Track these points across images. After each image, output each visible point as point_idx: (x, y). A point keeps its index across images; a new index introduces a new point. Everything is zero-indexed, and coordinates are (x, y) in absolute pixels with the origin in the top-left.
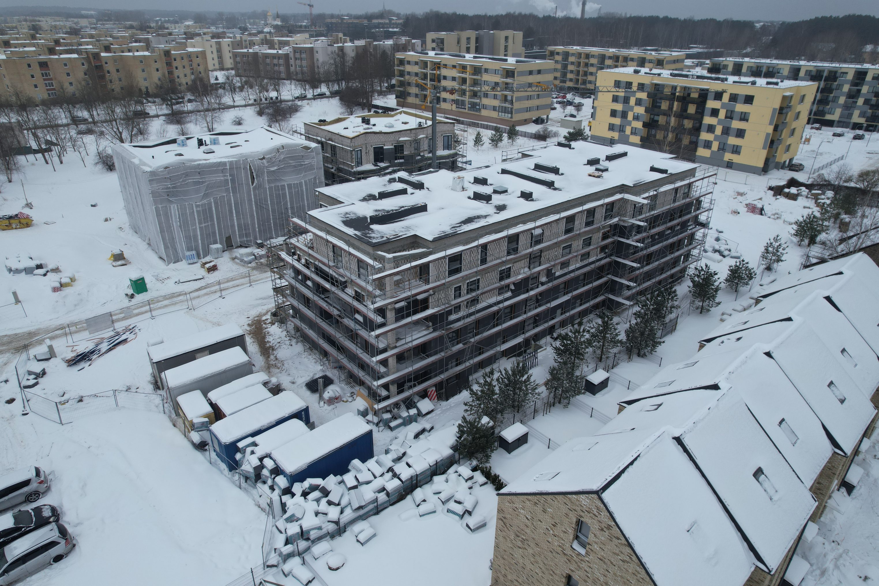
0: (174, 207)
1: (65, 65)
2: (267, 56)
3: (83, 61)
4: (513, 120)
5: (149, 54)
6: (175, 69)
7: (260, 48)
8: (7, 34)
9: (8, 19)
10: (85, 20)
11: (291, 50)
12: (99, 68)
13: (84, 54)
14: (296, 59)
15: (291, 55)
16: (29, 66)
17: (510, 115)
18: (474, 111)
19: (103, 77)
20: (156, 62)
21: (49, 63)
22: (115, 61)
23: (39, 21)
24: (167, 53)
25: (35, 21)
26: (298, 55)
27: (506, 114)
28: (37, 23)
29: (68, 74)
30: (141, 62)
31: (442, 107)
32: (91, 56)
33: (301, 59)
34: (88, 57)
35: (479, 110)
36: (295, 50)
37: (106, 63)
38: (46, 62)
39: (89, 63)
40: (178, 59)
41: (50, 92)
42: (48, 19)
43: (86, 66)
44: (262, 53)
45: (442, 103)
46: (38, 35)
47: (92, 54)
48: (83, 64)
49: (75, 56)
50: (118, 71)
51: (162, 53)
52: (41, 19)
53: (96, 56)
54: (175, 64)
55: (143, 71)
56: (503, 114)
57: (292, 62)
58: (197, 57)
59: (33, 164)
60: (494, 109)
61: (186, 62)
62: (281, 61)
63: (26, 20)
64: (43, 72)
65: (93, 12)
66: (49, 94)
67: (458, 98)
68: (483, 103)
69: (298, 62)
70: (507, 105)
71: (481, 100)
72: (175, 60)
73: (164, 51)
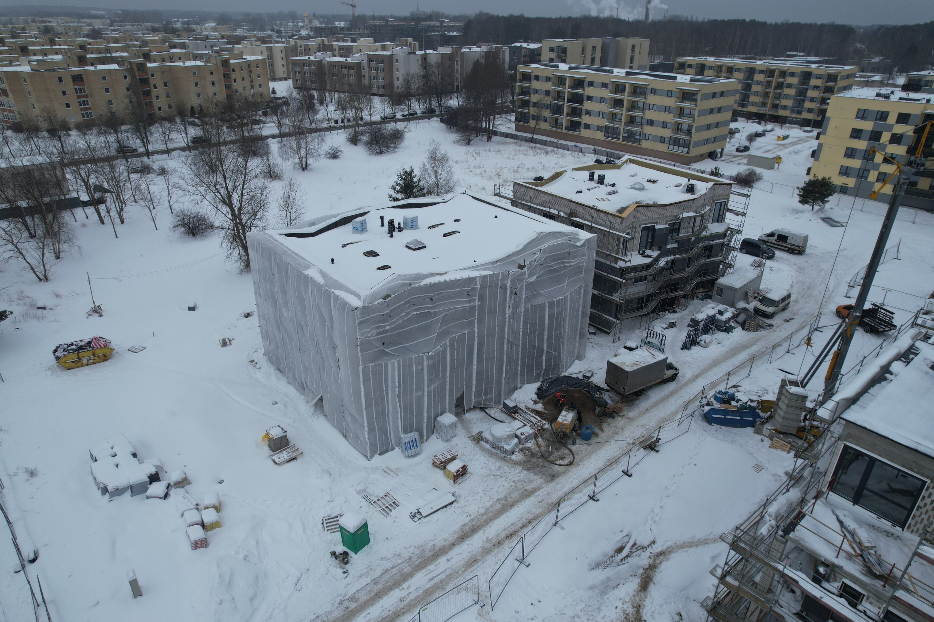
0: (393, 364)
1: (104, 78)
2: (333, 65)
3: (126, 74)
4: (690, 155)
5: (203, 64)
6: (233, 81)
7: (324, 55)
8: (19, 37)
9: (14, 19)
10: (99, 20)
11: (365, 58)
12: (145, 81)
13: (126, 64)
14: (371, 69)
15: (365, 64)
16: (60, 80)
17: (686, 150)
18: (631, 141)
19: (148, 93)
20: (212, 73)
21: (84, 77)
22: (163, 73)
23: (50, 22)
24: (225, 63)
25: (45, 22)
26: (373, 65)
27: (681, 148)
28: (48, 24)
29: (107, 90)
30: (195, 74)
31: (582, 135)
32: (135, 68)
33: (377, 69)
34: (131, 68)
35: (639, 141)
36: (371, 58)
37: (153, 76)
38: (81, 75)
39: (133, 75)
40: (237, 70)
41: (84, 112)
42: (59, 19)
43: (128, 80)
44: (328, 62)
45: (582, 130)
46: (57, 39)
47: (137, 64)
48: (125, 77)
49: (115, 67)
50: (165, 85)
51: (220, 63)
52: (50, 19)
53: (142, 67)
54: (233, 76)
55: (196, 85)
56: (676, 148)
57: (365, 72)
58: (258, 67)
59: (84, 225)
60: (662, 140)
61: (245, 73)
62: (352, 72)
63: (34, 21)
64: (77, 87)
65: (103, 13)
66: (83, 114)
67: (608, 124)
68: (645, 132)
69: (373, 73)
70: (682, 136)
71: (642, 128)
72: (234, 71)
73: (222, 61)
